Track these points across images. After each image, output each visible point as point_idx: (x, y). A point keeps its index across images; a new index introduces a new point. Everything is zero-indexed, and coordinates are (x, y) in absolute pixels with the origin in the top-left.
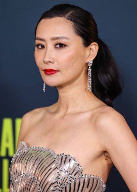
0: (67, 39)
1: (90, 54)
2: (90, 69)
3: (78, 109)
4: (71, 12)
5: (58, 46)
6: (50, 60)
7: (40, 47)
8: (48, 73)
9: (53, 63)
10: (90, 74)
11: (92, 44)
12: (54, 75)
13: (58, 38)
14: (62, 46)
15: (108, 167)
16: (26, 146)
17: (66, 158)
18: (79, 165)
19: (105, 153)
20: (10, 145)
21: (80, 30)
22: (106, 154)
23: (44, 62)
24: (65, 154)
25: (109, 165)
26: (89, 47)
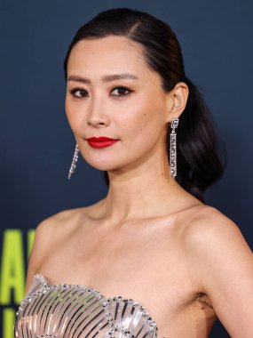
0: (134, 78)
1: (174, 106)
2: (173, 135)
3: (149, 212)
4: (137, 25)
5: (116, 92)
6: (102, 121)
7: (78, 94)
8: (98, 144)
9: (107, 126)
10: (175, 144)
11: (178, 85)
12: (108, 148)
13: (116, 77)
14: (124, 91)
15: (208, 324)
16: (45, 284)
17: (126, 306)
18: (150, 319)
19: (201, 296)
20: (18, 282)
21: (157, 60)
22: (203, 299)
23: (89, 124)
24: (124, 298)
25: (208, 319)
26: (172, 93)
